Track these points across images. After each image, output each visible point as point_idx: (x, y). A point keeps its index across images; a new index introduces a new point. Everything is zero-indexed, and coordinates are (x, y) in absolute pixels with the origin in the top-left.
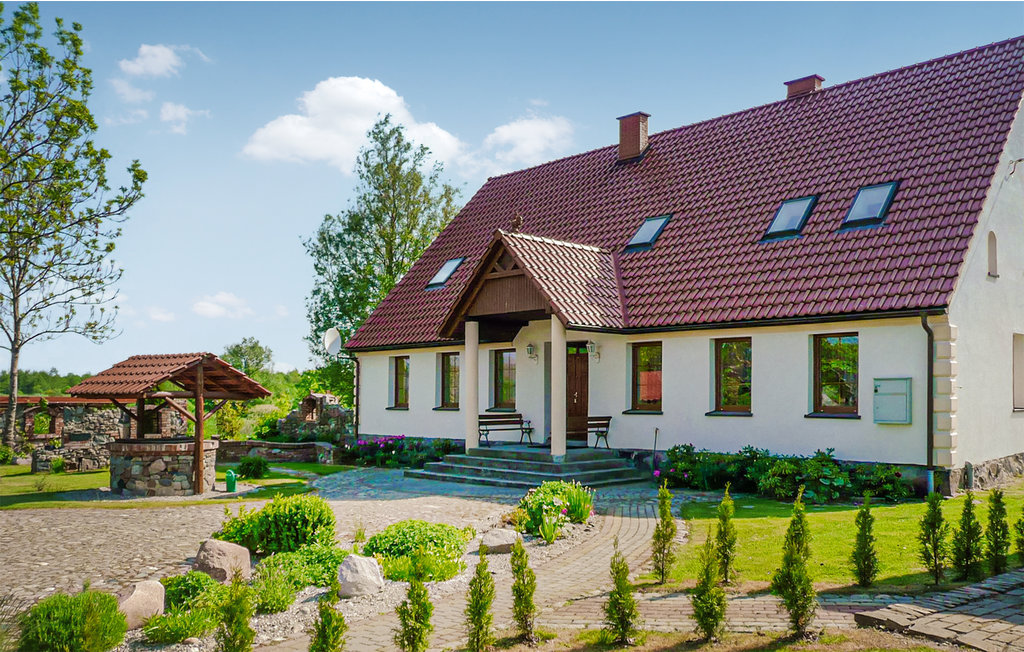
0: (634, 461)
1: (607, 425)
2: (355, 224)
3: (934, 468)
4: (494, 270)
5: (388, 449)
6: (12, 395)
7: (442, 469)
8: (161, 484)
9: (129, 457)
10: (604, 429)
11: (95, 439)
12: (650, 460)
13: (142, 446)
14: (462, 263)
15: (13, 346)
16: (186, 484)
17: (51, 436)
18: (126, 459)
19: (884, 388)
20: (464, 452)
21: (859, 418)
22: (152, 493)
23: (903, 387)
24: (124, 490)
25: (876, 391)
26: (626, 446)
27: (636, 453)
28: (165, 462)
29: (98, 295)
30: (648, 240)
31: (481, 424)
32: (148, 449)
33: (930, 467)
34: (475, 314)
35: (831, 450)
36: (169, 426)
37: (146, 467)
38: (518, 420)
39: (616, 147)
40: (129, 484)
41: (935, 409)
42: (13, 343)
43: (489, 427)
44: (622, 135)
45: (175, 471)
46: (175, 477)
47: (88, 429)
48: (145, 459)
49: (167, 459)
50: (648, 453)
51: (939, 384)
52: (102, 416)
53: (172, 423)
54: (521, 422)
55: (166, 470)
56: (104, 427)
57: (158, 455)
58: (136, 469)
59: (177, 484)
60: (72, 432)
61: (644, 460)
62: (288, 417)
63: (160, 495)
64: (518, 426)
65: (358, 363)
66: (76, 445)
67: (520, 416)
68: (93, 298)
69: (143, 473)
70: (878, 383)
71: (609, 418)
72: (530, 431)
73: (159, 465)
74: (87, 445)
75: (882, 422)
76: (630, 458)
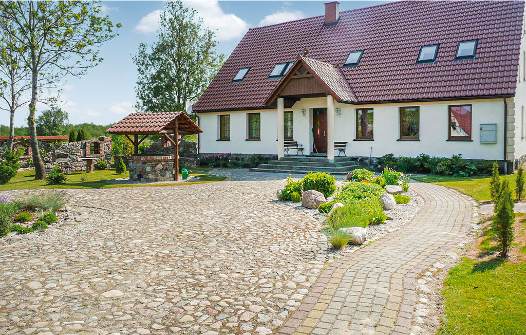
0: (359, 162)
1: (345, 146)
2: (162, 48)
3: (506, 161)
4: (296, 74)
5: (226, 159)
6: (11, 135)
7: (269, 167)
8: (161, 175)
9: (144, 163)
10: (343, 148)
11: (70, 157)
12: (367, 161)
13: (152, 157)
14: (249, 70)
15: (11, 109)
16: (171, 176)
17: (27, 157)
18: (142, 164)
19: (484, 128)
20: (277, 160)
21: (472, 141)
22: (156, 180)
23: (493, 128)
24: (142, 179)
25: (481, 129)
26: (354, 155)
27: (360, 158)
28: (163, 165)
29: (56, 83)
30: (356, 62)
31: (285, 146)
32: (155, 158)
33: (505, 161)
34: (284, 95)
35: (460, 155)
36: (104, 150)
37: (153, 167)
38: (296, 144)
39: (323, 16)
40: (145, 176)
41: (507, 137)
42: (12, 108)
43: (289, 148)
44: (326, 12)
45: (167, 169)
46: (167, 172)
47: (66, 152)
48: (153, 163)
49: (163, 163)
50: (367, 158)
51: (509, 126)
52: (73, 145)
53: (105, 149)
54: (297, 145)
55: (163, 169)
56: (74, 151)
57: (160, 161)
58: (148, 169)
59: (168, 176)
60: (59, 153)
61: (365, 161)
62: (151, 146)
63: (161, 181)
64: (296, 147)
65: (198, 118)
66: (61, 160)
67: (296, 142)
68: (52, 85)
69: (152, 171)
70: (482, 126)
71: (346, 143)
72: (302, 149)
73: (160, 166)
74: (66, 160)
75: (483, 143)
76: (357, 161)
